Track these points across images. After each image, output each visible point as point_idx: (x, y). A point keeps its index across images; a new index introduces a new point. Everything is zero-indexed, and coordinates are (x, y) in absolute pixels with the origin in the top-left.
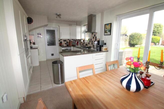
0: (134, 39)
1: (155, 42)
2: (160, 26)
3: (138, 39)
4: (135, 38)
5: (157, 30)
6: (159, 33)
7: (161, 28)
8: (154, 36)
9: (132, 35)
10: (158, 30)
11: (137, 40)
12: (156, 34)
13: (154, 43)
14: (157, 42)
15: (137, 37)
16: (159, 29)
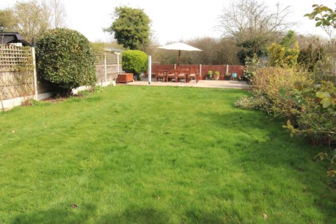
0: (56, 57)
1: (136, 70)
2: (140, 17)
3: (76, 58)
4: (61, 56)
5: (135, 29)
6: (141, 41)
7: (144, 25)
8: (131, 49)
9: (48, 40)
10: (137, 30)
11: (74, 66)
12: (134, 44)
13: (134, 75)
14: (142, 71)
15: (68, 48)
16: (140, 27)
